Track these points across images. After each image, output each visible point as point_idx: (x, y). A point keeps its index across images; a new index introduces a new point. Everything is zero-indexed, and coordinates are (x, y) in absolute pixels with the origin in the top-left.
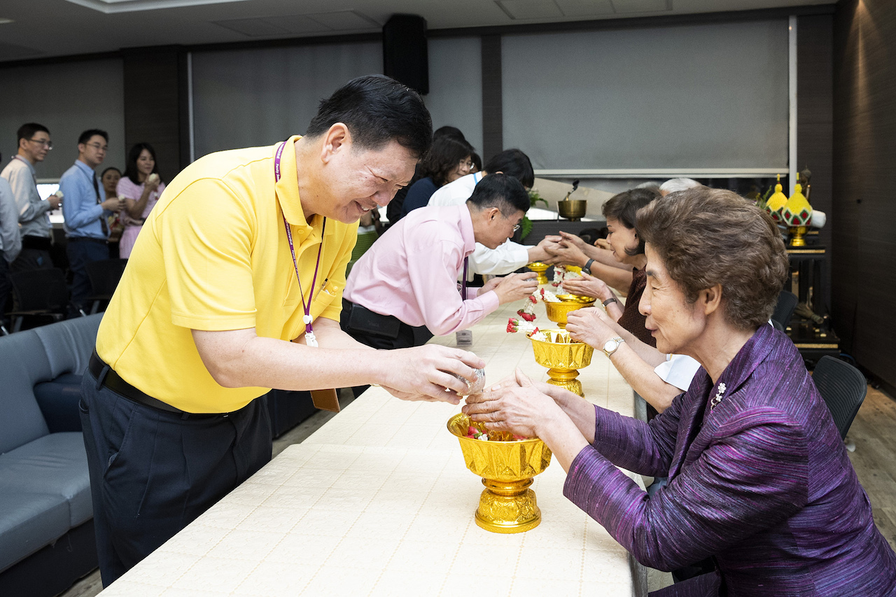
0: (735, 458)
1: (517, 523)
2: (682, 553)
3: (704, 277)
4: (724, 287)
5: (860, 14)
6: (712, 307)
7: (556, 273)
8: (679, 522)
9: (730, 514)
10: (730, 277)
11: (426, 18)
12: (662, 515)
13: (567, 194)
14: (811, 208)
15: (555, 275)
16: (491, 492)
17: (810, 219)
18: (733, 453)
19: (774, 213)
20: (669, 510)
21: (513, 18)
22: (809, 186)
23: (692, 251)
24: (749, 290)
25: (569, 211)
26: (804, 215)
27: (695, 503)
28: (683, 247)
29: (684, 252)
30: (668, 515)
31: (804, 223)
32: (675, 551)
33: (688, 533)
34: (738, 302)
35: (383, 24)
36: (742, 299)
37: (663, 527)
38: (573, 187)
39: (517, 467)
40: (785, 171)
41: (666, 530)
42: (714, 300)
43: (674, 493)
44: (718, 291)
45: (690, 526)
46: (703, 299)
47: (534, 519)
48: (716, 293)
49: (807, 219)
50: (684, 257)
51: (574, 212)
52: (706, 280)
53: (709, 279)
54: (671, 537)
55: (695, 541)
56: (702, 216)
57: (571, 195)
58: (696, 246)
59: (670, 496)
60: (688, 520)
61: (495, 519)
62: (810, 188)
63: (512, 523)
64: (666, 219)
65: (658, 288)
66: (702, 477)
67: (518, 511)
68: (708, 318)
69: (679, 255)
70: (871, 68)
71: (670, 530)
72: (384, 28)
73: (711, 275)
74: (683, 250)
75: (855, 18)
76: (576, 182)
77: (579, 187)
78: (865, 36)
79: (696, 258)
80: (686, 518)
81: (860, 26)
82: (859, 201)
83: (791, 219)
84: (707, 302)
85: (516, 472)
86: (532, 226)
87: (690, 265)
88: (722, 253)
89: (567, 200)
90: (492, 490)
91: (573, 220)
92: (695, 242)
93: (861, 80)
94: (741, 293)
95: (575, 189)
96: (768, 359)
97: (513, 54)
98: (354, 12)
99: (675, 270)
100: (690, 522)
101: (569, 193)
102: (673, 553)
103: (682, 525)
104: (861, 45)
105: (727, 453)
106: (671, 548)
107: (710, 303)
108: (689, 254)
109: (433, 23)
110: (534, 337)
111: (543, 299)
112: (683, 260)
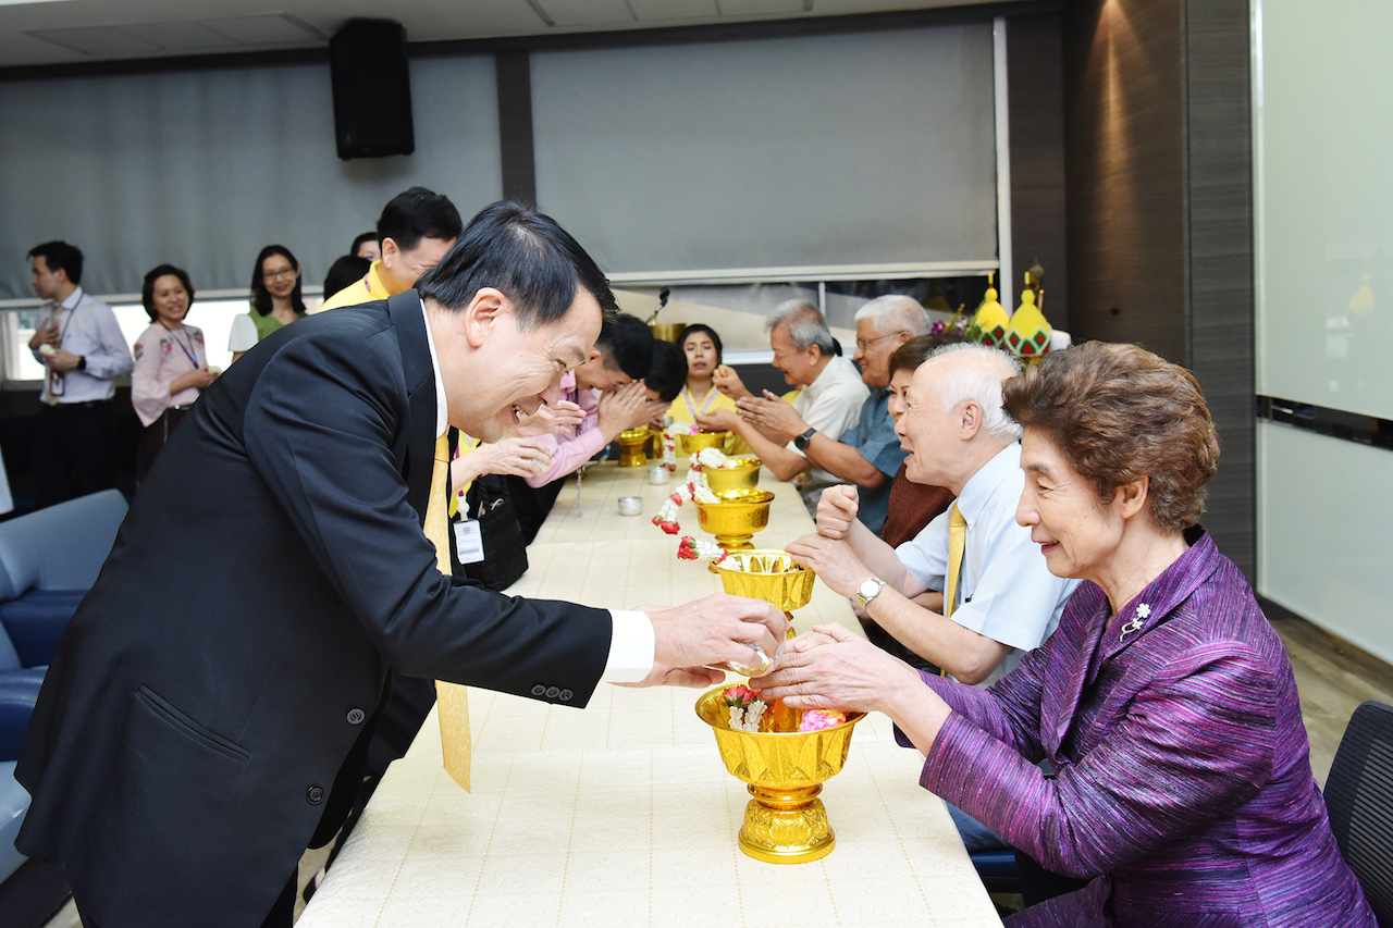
0: (1188, 721)
1: (808, 847)
2: (1108, 854)
3: (1128, 468)
4: (1150, 479)
5: (1110, 17)
6: (1134, 507)
8: (1103, 812)
9: (1176, 800)
10: (1162, 464)
11: (405, 25)
12: (1078, 804)
13: (653, 313)
14: (1049, 326)
16: (765, 806)
17: (1049, 345)
18: (1184, 713)
19: (987, 335)
20: (1089, 797)
21: (551, 24)
22: (1042, 292)
23: (1110, 434)
24: (1184, 480)
26: (1040, 338)
27: (1128, 784)
28: (1099, 429)
29: (1098, 436)
30: (1088, 804)
31: (1039, 351)
32: (1098, 853)
33: (1117, 826)
34: (1169, 498)
35: (329, 34)
36: (1174, 492)
37: (1080, 819)
38: (660, 301)
39: (810, 767)
40: (993, 264)
41: (1085, 824)
42: (1137, 498)
43: (1093, 773)
44: (1144, 485)
45: (1119, 816)
46: (1120, 497)
47: (827, 842)
48: (1142, 489)
49: (1045, 345)
50: (1100, 444)
52: (1131, 471)
53: (1135, 469)
54: (1093, 833)
55: (1126, 837)
56: (1112, 384)
57: (659, 315)
58: (1114, 427)
59: (1088, 777)
60: (1116, 809)
61: (778, 844)
62: (1044, 295)
63: (802, 848)
64: (1060, 392)
65: (1051, 487)
66: (1137, 750)
67: (809, 830)
68: (1127, 522)
69: (1092, 442)
70: (1131, 103)
71: (1092, 824)
72: (333, 41)
73: (1137, 463)
74: (1097, 433)
75: (1102, 22)
76: (665, 293)
78: (1120, 52)
79: (1115, 442)
80: (1113, 806)
81: (1111, 36)
82: (1115, 312)
83: (1020, 346)
84: (1125, 501)
85: (809, 775)
87: (1108, 452)
88: (1149, 432)
90: (763, 801)
92: (1111, 420)
93: (1114, 121)
94: (1173, 483)
95: (663, 304)
96: (1212, 579)
97: (550, 81)
98: (284, 16)
99: (1086, 462)
100: (1119, 811)
101: (656, 312)
102: (1096, 855)
103: (1109, 817)
104: (1112, 66)
105: (1176, 713)
106: (1092, 847)
107: (1131, 501)
108: (1107, 439)
109: (416, 33)
110: (723, 565)
111: (693, 499)
112: (1098, 448)
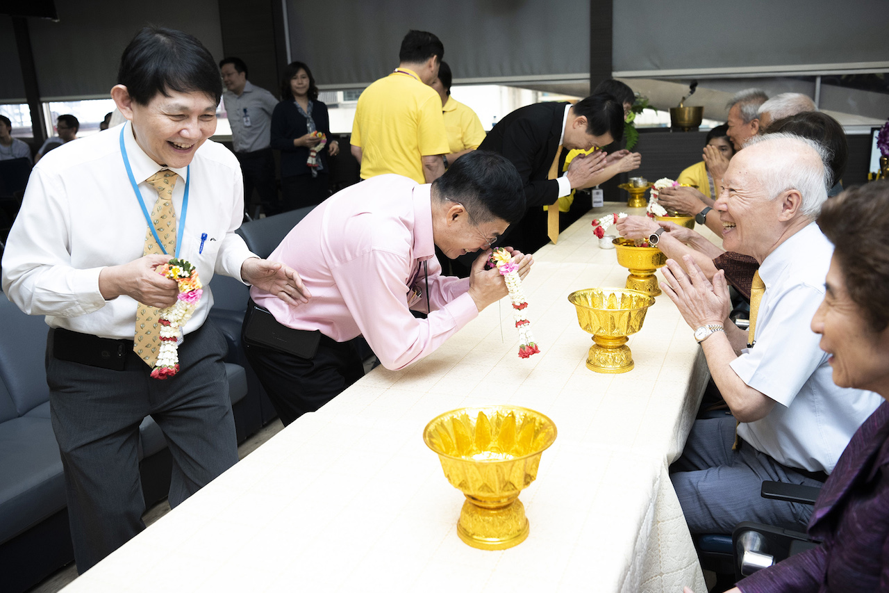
7: (652, 195)
13: (681, 99)
15: (651, 198)
25: (683, 119)
38: (690, 90)
47: (519, 535)
51: (689, 120)
57: (686, 100)
65: (833, 304)
76: (694, 84)
77: (698, 89)
86: (638, 138)
89: (682, 106)
90: (475, 504)
91: (686, 129)
95: (692, 92)
101: (684, 98)
